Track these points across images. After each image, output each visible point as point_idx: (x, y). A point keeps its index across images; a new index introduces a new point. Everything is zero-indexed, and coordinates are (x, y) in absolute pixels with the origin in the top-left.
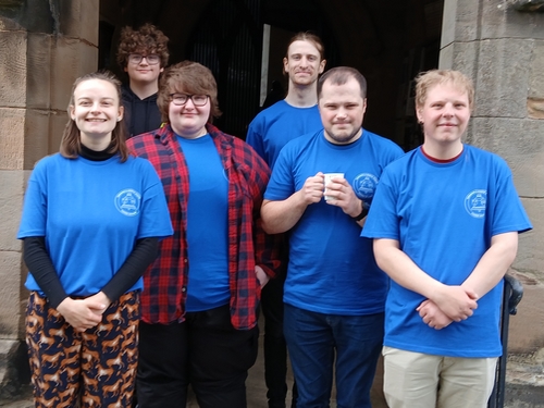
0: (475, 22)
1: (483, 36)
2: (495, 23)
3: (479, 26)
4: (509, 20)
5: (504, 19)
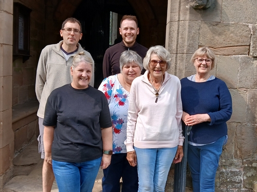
0: (178, 13)
1: (181, 19)
2: (185, 14)
3: (179, 15)
4: (191, 13)
5: (188, 12)
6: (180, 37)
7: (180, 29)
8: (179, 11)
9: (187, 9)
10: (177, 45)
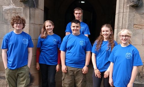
6: (124, 20)
7: (124, 16)
8: (124, 7)
9: (128, 7)
10: (122, 24)
